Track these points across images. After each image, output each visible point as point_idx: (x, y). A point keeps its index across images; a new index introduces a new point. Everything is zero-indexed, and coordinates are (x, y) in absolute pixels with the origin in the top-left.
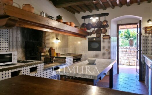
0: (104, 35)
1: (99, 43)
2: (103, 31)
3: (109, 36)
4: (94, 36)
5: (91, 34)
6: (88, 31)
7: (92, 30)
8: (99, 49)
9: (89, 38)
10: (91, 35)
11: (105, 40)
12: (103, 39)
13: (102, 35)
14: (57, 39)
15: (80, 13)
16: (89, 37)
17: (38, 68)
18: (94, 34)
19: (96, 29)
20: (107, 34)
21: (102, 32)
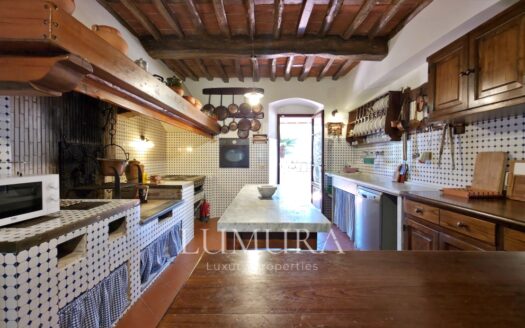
0: (255, 133)
1: (245, 149)
2: (253, 125)
3: (266, 136)
4: (233, 134)
5: (229, 128)
6: (221, 123)
7: (228, 121)
8: (244, 164)
9: (221, 139)
10: (226, 132)
11: (257, 145)
12: (254, 142)
13: (251, 133)
14: (143, 137)
15: (198, 80)
16: (222, 136)
17: (128, 220)
18: (234, 130)
19: (237, 120)
20: (262, 131)
21: (250, 128)
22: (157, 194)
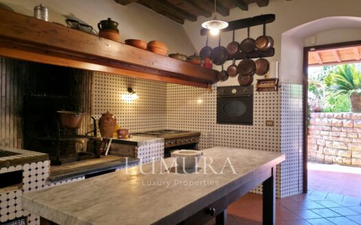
0: (262, 77)
1: (248, 100)
2: (258, 67)
3: (274, 80)
4: (233, 81)
5: (225, 75)
6: (218, 68)
7: (228, 64)
8: (247, 119)
9: (218, 88)
10: (224, 79)
11: (263, 94)
12: (259, 89)
13: (256, 77)
15: (196, 20)
16: (220, 84)
18: (234, 76)
19: (238, 62)
20: (271, 74)
21: (254, 71)
22: (117, 150)
